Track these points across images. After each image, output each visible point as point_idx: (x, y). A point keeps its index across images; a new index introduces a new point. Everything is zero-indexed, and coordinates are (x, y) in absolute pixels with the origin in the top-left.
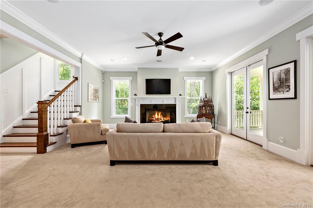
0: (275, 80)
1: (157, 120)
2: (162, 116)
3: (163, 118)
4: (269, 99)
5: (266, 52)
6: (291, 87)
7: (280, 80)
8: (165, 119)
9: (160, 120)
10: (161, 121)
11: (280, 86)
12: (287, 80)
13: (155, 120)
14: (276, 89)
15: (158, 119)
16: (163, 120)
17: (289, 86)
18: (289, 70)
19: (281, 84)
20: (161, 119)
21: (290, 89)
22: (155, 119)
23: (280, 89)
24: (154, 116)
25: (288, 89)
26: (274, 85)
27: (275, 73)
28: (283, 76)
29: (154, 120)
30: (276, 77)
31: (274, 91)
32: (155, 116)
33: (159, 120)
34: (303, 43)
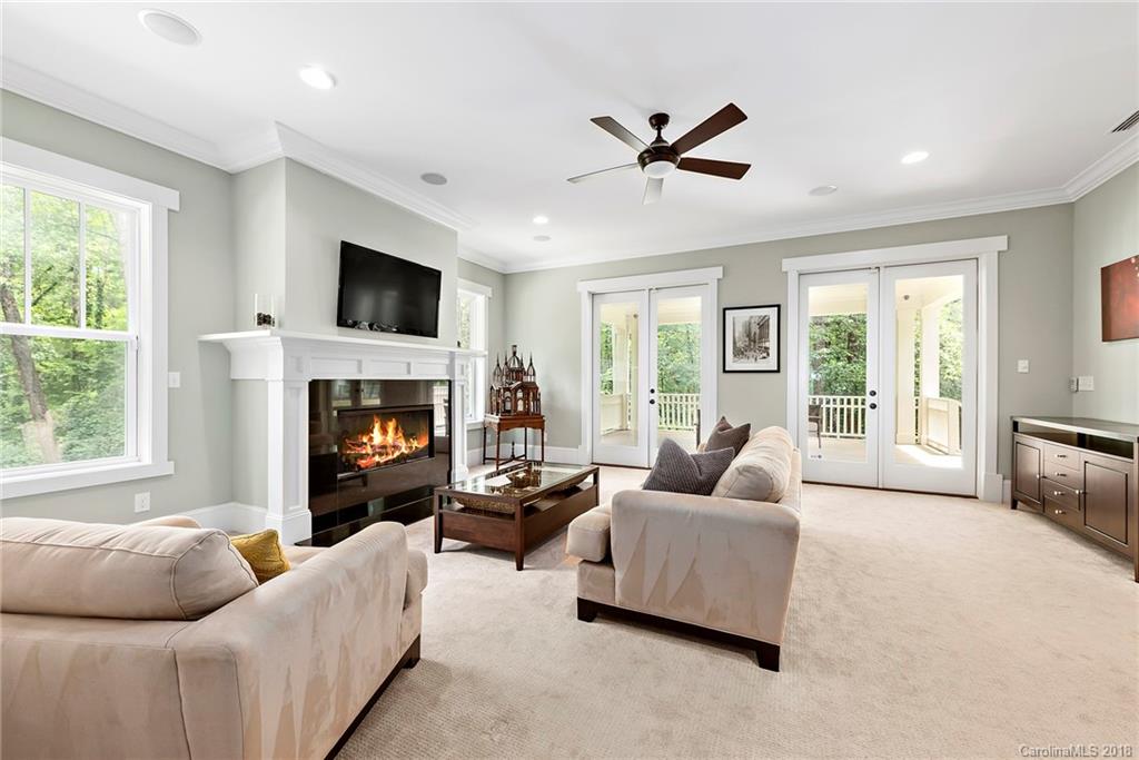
0: (737, 335)
1: (381, 454)
2: (400, 434)
3: (407, 440)
4: (725, 371)
5: (718, 272)
6: (770, 352)
7: (749, 336)
8: (415, 444)
9: (393, 453)
10: (397, 454)
11: (747, 348)
12: (764, 335)
13: (373, 455)
14: (738, 353)
15: (384, 447)
16: (406, 452)
17: (767, 348)
18: (768, 322)
19: (750, 344)
20: (395, 447)
21: (768, 354)
22: (369, 450)
23: (750, 354)
24: (365, 440)
25: (765, 355)
26: (734, 343)
27: (738, 319)
28: (755, 329)
29: (368, 455)
30: (740, 329)
31: (736, 356)
32: (371, 439)
33: (389, 450)
34: (792, 279)
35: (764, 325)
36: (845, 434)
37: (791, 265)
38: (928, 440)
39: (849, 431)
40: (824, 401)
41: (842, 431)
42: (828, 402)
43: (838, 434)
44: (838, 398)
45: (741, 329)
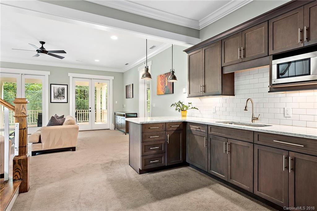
0: (55, 92)
4: (51, 102)
7: (59, 92)
12: (63, 93)
14: (56, 97)
17: (63, 96)
18: (64, 89)
19: (59, 95)
21: (64, 98)
23: (58, 97)
26: (54, 94)
27: (55, 88)
28: (60, 91)
31: (54, 98)
34: (71, 78)
35: (63, 90)
36: (84, 121)
37: (71, 75)
38: (104, 120)
39: (85, 120)
40: (78, 111)
41: (83, 120)
42: (79, 112)
43: (82, 121)
44: (82, 110)
45: (56, 90)
